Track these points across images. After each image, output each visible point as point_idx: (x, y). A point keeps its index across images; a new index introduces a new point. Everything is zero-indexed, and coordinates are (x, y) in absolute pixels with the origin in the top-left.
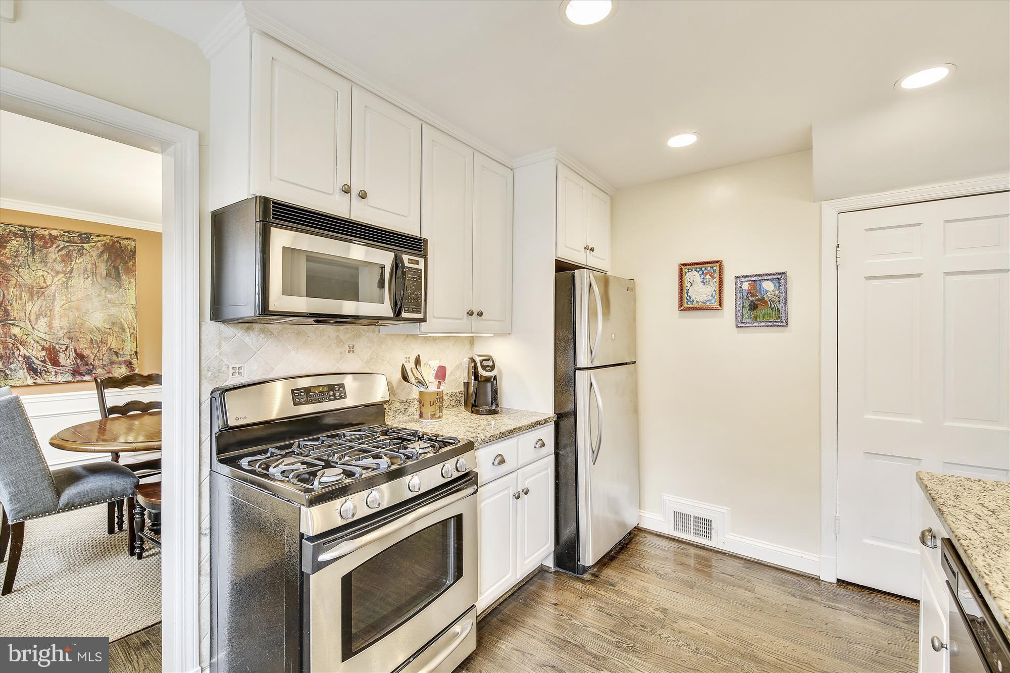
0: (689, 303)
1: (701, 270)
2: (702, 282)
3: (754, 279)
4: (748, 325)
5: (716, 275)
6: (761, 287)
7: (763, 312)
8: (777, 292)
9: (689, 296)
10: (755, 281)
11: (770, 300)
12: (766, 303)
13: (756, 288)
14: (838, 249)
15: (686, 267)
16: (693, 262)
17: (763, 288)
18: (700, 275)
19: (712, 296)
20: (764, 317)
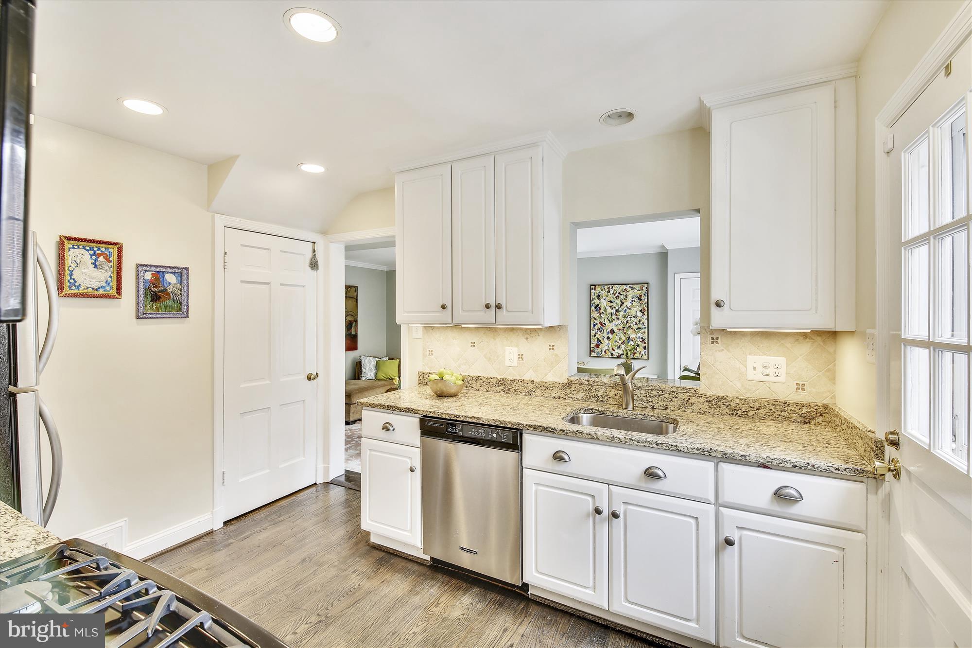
0: (73, 288)
1: (92, 249)
2: (93, 263)
3: (158, 270)
4: (150, 316)
5: (114, 258)
6: (164, 279)
7: (165, 304)
8: (179, 286)
9: (74, 279)
10: (158, 272)
11: (172, 292)
12: (168, 294)
13: (159, 279)
14: (225, 256)
15: (71, 242)
16: (80, 237)
17: (166, 280)
18: (91, 255)
19: (106, 282)
20: (166, 309)
